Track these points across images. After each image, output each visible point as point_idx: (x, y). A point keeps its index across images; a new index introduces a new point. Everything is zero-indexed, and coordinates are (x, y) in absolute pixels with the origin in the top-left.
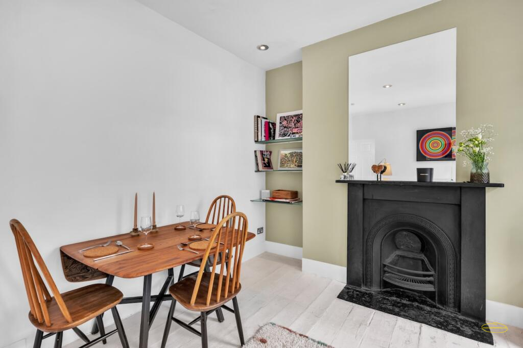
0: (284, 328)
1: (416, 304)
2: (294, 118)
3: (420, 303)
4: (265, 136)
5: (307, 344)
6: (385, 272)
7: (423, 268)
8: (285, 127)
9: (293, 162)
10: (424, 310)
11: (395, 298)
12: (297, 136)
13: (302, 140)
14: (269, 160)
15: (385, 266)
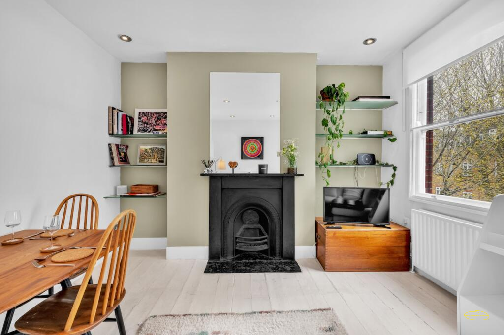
0: (167, 316)
1: (258, 261)
2: (155, 115)
3: (260, 259)
4: (122, 130)
5: (192, 321)
6: (237, 242)
7: (260, 234)
8: (145, 123)
9: (154, 157)
10: (263, 263)
11: (244, 261)
12: (160, 133)
13: (166, 137)
14: (125, 154)
15: (236, 238)
